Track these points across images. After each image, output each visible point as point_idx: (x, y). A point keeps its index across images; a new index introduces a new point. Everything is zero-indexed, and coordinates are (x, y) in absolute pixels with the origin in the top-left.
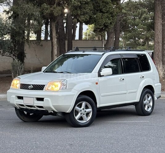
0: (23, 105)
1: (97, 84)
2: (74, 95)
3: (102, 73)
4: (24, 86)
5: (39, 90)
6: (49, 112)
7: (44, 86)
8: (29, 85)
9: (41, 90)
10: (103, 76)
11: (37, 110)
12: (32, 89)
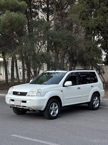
0: (14, 105)
1: (62, 91)
2: (46, 99)
3: (65, 85)
4: (15, 93)
5: (24, 95)
6: (30, 110)
7: (27, 93)
8: (18, 92)
9: (25, 95)
10: (66, 86)
11: (23, 108)
12: (20, 95)
